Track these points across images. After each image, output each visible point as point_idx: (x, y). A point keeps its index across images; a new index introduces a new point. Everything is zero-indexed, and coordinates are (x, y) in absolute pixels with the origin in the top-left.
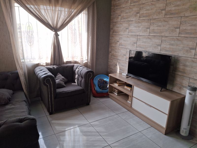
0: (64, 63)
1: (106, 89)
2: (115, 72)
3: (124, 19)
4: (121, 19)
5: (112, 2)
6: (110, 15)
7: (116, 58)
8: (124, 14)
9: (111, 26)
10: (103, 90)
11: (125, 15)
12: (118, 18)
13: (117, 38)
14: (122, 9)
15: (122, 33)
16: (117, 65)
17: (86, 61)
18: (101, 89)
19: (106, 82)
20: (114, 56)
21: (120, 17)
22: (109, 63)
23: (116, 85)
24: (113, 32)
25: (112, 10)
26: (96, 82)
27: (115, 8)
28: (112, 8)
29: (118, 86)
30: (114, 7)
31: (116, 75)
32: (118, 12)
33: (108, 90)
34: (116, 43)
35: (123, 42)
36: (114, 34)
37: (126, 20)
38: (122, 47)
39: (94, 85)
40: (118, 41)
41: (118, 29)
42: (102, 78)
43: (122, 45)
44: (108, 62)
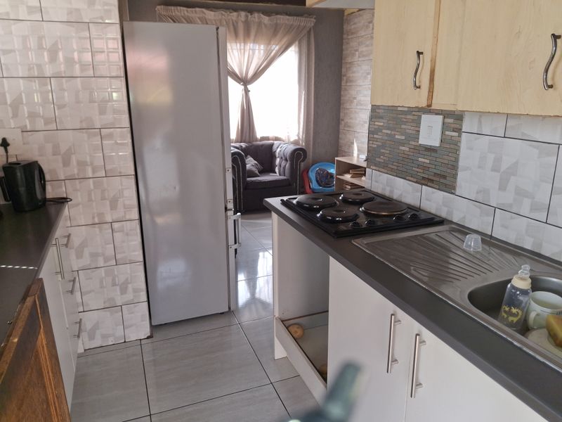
0: (257, 140)
1: (330, 187)
2: (350, 154)
3: (364, 56)
4: (359, 57)
5: (344, 27)
6: (342, 50)
7: (351, 129)
8: (363, 49)
9: (344, 70)
10: (324, 187)
11: (364, 49)
12: (353, 55)
13: (353, 92)
14: (360, 40)
15: (360, 82)
16: (353, 143)
18: (321, 186)
19: (331, 176)
20: (349, 127)
21: (357, 53)
22: (341, 141)
23: (347, 177)
24: (346, 82)
25: (344, 41)
26: (312, 175)
27: (350, 37)
28: (345, 36)
29: (351, 177)
30: (348, 35)
31: (352, 160)
32: (354, 44)
33: (334, 187)
34: (352, 102)
35: (362, 98)
36: (348, 84)
37: (367, 58)
38: (362, 107)
39: (310, 180)
40: (355, 98)
41: (354, 75)
42: (323, 168)
43: (361, 105)
44: (337, 139)
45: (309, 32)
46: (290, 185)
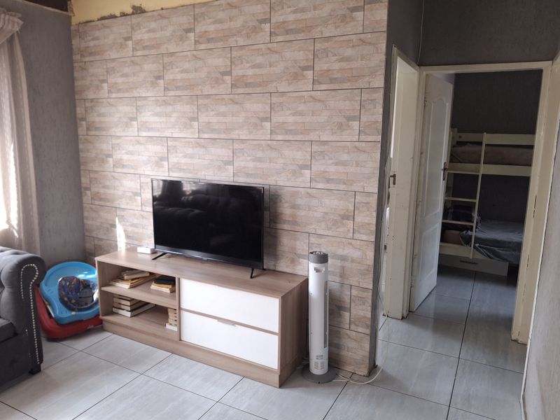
1: (90, 308)
2: (112, 248)
3: (119, 91)
4: (110, 92)
5: (74, 42)
6: (72, 79)
7: (108, 204)
8: (115, 79)
9: (80, 111)
10: (80, 310)
11: (120, 80)
12: (98, 88)
13: (105, 147)
14: (110, 65)
15: (118, 131)
16: (114, 226)
17: (6, 227)
18: (73, 310)
19: (86, 285)
20: (101, 199)
21: (105, 85)
22: (88, 222)
23: (123, 288)
24: (88, 129)
25: (75, 65)
26: (50, 289)
27: (86, 59)
28: (77, 57)
29: (131, 287)
30: (82, 56)
31: (116, 257)
32: (96, 70)
33: (99, 306)
34: (103, 162)
35: (125, 157)
36: (92, 133)
37: (127, 95)
38: (125, 170)
39: (46, 302)
40: (109, 156)
41: (102, 119)
42: (69, 274)
43: (124, 166)
44: (81, 218)
45: (11, 41)
46: (16, 334)
